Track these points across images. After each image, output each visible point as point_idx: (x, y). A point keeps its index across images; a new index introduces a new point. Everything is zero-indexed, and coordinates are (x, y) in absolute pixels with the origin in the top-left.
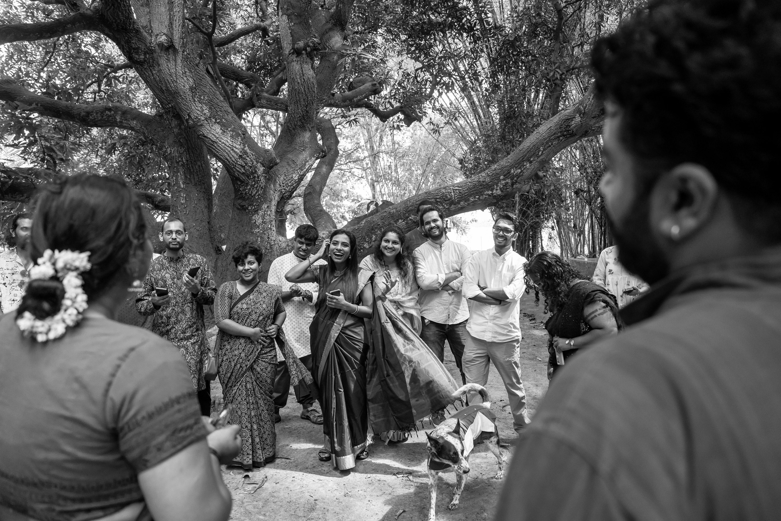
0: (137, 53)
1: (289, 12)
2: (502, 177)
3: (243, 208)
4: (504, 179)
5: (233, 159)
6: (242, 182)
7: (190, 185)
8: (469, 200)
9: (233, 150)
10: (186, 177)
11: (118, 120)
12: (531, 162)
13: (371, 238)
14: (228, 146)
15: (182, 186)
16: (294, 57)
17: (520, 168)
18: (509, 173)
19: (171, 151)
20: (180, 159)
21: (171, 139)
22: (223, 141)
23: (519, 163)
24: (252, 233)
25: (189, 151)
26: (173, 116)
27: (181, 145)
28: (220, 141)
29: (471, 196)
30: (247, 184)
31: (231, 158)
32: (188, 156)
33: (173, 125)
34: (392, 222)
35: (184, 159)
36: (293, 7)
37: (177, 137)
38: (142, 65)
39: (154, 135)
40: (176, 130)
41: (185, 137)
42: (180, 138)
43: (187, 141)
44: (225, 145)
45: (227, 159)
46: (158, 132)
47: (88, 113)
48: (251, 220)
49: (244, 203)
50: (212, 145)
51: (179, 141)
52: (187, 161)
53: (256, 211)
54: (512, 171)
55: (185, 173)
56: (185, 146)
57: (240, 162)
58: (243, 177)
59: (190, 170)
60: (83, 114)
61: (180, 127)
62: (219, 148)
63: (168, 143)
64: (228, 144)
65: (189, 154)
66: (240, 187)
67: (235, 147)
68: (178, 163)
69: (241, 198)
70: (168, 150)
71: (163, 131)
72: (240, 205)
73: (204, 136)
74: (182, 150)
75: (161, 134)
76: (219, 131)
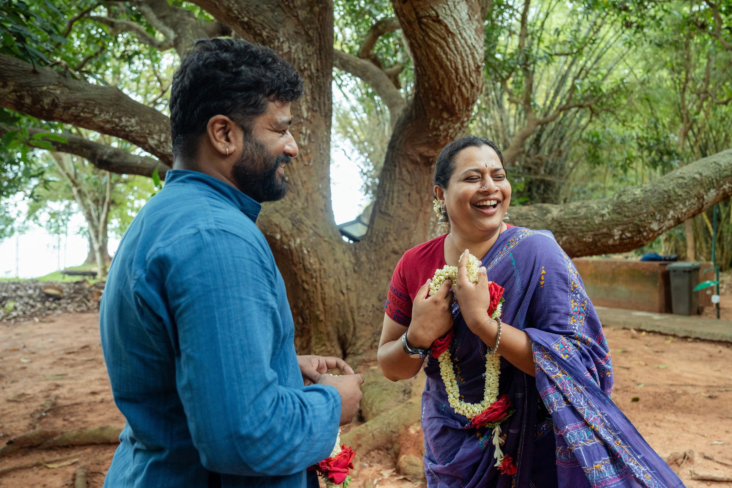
5: (467, 70)
6: (452, 112)
7: (318, 115)
9: (472, 54)
10: (314, 99)
14: (469, 46)
15: (305, 115)
19: (290, 48)
20: (306, 66)
21: (290, 27)
22: (464, 34)
25: (320, 54)
27: (310, 41)
28: (461, 34)
30: (458, 119)
31: (464, 68)
32: (319, 62)
35: (313, 67)
37: (303, 26)
39: (255, 15)
40: (302, 14)
41: (317, 28)
42: (309, 29)
43: (320, 35)
44: (466, 42)
45: (456, 69)
46: (264, 10)
50: (444, 39)
51: (307, 34)
52: (317, 70)
55: (312, 93)
56: (317, 44)
57: (474, 77)
58: (460, 105)
59: (320, 87)
61: (312, 8)
62: (452, 46)
63: (284, 34)
64: (469, 42)
65: (321, 59)
66: (442, 123)
67: (477, 51)
68: (302, 71)
69: (428, 144)
70: (286, 47)
71: (273, 11)
72: (421, 155)
73: (437, 20)
74: (311, 50)
75: (269, 14)
76: (464, 15)
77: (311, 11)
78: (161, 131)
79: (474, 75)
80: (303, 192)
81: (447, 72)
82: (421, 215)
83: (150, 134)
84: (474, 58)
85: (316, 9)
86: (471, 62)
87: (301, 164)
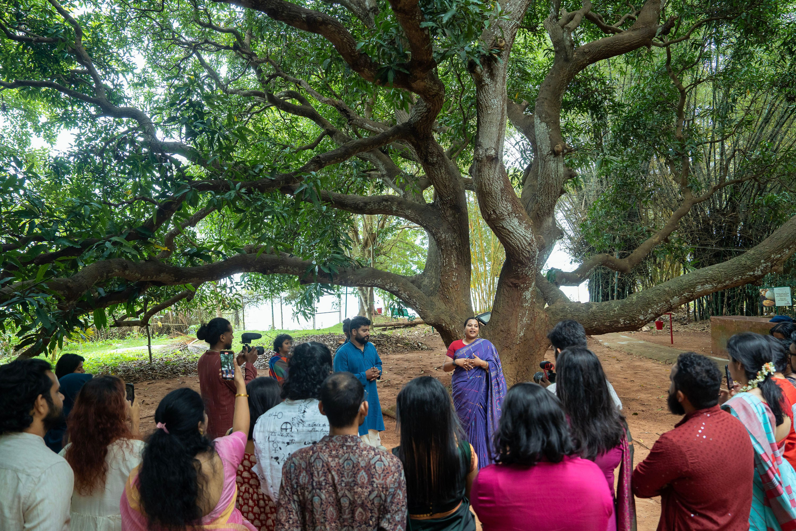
0: (432, 157)
1: (548, 120)
2: (762, 261)
3: (516, 286)
4: (764, 263)
5: (524, 246)
6: (522, 264)
7: (461, 265)
8: (732, 279)
9: (524, 238)
10: (458, 258)
11: (394, 209)
12: (790, 249)
13: (647, 312)
14: (521, 236)
15: (455, 266)
16: (552, 157)
17: (780, 254)
18: (770, 257)
19: (445, 236)
20: (453, 243)
21: (445, 226)
22: (518, 232)
23: (780, 250)
24: (522, 306)
25: (460, 237)
26: (450, 207)
27: (455, 231)
29: (735, 276)
30: (526, 265)
31: (521, 245)
32: (460, 240)
33: (448, 214)
34: (668, 298)
35: (457, 244)
36: (550, 116)
37: (451, 225)
38: (433, 166)
39: (429, 223)
40: (450, 219)
41: (458, 225)
43: (459, 228)
45: (518, 246)
46: (433, 220)
47: (366, 204)
48: (521, 295)
49: (517, 281)
50: (508, 234)
51: (453, 228)
52: (459, 245)
53: (527, 288)
54: (773, 256)
55: (457, 256)
56: (458, 232)
57: (528, 248)
58: (525, 261)
59: (461, 252)
60: (361, 204)
63: (442, 230)
66: (518, 269)
67: (527, 237)
68: (451, 246)
69: (514, 277)
70: (443, 236)
71: (437, 219)
72: (512, 283)
73: (503, 227)
74: (455, 235)
75: (435, 221)
76: (517, 223)
77: (454, 217)
78: (391, 282)
79: (528, 247)
80: (455, 303)
81: (514, 248)
82: (514, 312)
83: (386, 284)
84: (526, 240)
85: (457, 216)
86: (525, 242)
87: (454, 290)
